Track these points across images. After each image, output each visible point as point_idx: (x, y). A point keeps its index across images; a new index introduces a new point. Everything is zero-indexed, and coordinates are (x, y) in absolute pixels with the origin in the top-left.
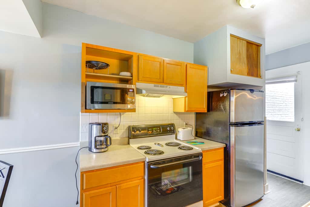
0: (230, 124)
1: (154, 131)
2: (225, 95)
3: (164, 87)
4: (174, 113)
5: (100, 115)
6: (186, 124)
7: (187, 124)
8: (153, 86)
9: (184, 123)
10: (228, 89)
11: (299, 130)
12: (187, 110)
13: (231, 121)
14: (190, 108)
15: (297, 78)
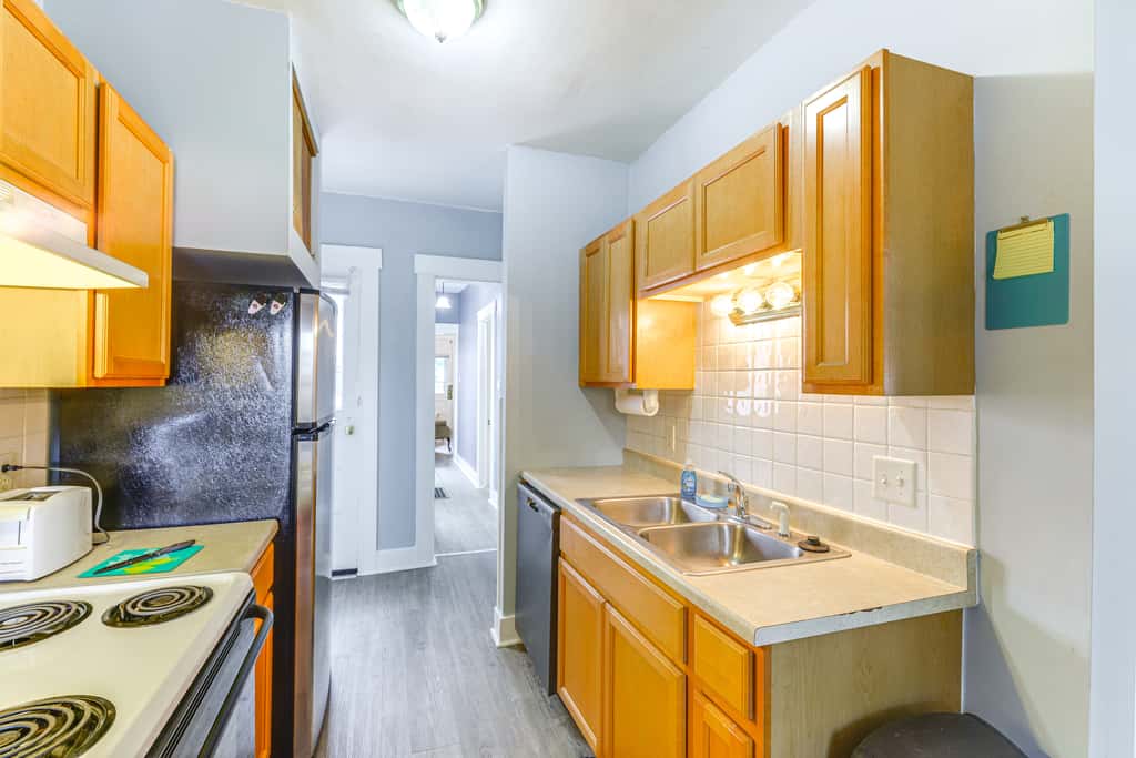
0: (294, 434)
2: (274, 311)
7: (13, 468)
10: (291, 289)
11: (351, 433)
12: (99, 373)
13: (300, 420)
14: (116, 361)
15: (349, 283)
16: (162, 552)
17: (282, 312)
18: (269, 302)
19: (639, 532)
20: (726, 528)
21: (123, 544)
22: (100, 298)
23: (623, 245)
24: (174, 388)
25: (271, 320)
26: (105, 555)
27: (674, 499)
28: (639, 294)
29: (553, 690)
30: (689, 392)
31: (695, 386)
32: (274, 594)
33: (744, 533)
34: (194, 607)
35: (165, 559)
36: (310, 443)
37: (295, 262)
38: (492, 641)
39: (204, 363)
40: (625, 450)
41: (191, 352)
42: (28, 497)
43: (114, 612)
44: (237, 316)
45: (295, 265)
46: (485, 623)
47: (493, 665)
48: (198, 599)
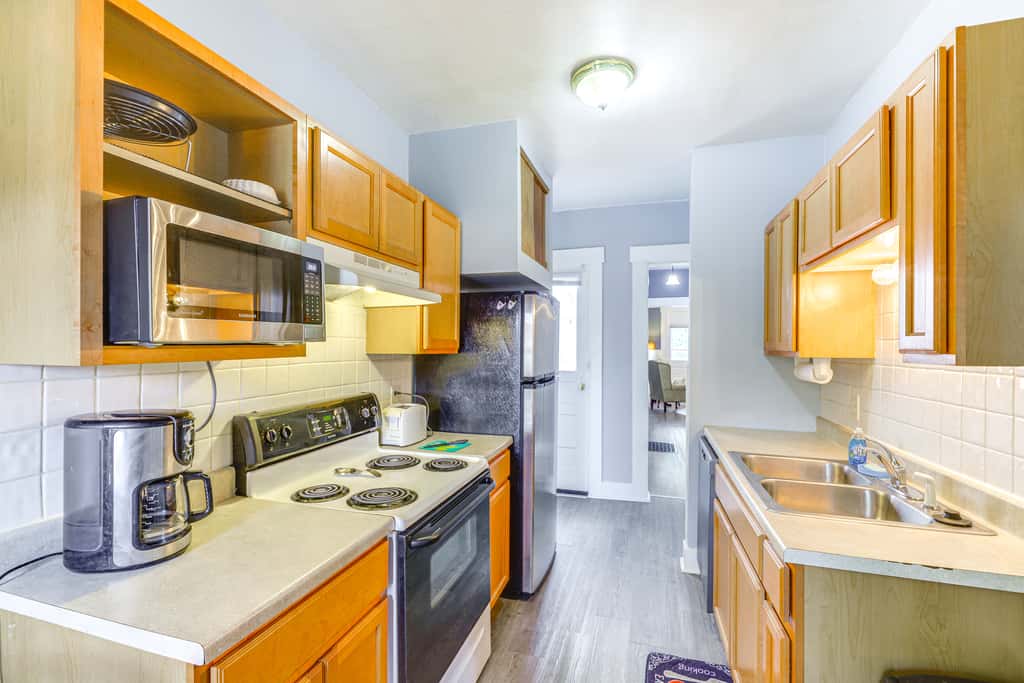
0: (522, 384)
1: (327, 424)
2: (510, 307)
3: (376, 266)
4: (367, 357)
5: (102, 377)
6: (396, 393)
7: (399, 393)
8: (353, 257)
9: (392, 391)
10: (519, 292)
11: (583, 388)
12: (425, 348)
13: (525, 375)
14: (432, 340)
15: (581, 277)
16: (452, 443)
17: (515, 306)
18: (507, 302)
19: (764, 481)
20: (868, 494)
21: (439, 437)
22: (425, 308)
23: (789, 224)
24: (461, 354)
25: (511, 312)
26: (430, 441)
27: (836, 464)
28: (801, 270)
29: (710, 610)
30: (871, 361)
31: (876, 356)
32: (511, 483)
33: (887, 500)
34: (457, 469)
35: (453, 446)
36: (532, 391)
37: (524, 274)
38: (679, 566)
39: (475, 338)
40: (819, 418)
41: (470, 334)
42: (402, 407)
43: (427, 465)
44: (491, 311)
45: (524, 276)
46: (677, 551)
47: (674, 582)
48: (460, 466)
